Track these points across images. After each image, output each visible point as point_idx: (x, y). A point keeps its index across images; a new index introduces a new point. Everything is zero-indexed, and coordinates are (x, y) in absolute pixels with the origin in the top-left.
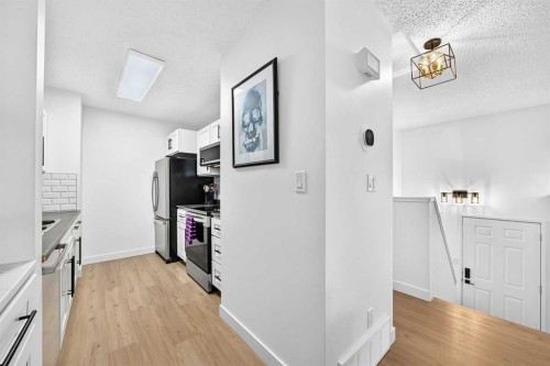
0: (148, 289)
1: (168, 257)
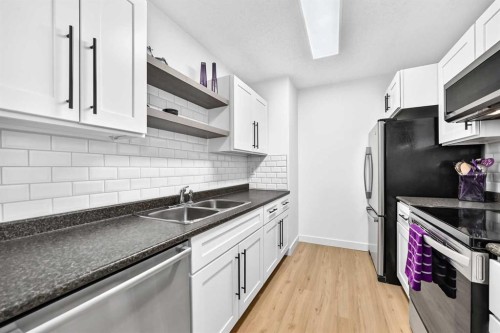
1: (381, 273)
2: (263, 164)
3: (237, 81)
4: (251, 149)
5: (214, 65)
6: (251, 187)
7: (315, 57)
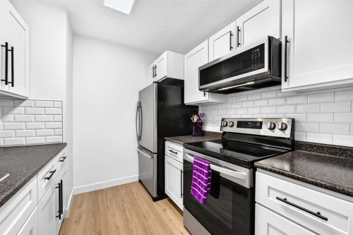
1: (156, 195)
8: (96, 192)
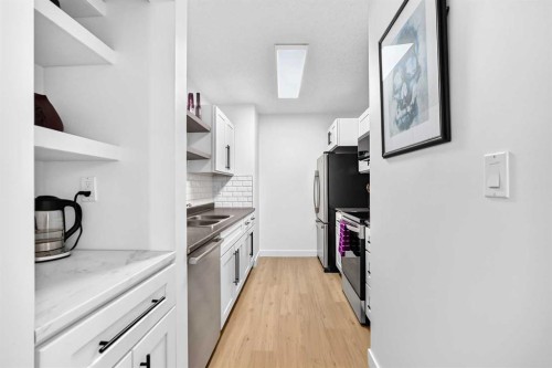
0: (300, 295)
1: (326, 266)
2: (229, 183)
3: (218, 111)
4: (224, 170)
5: (198, 94)
6: (216, 206)
7: (280, 96)
8: (277, 258)
